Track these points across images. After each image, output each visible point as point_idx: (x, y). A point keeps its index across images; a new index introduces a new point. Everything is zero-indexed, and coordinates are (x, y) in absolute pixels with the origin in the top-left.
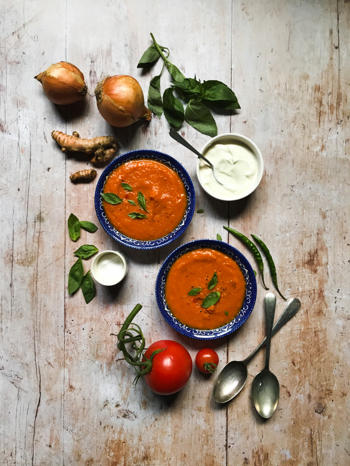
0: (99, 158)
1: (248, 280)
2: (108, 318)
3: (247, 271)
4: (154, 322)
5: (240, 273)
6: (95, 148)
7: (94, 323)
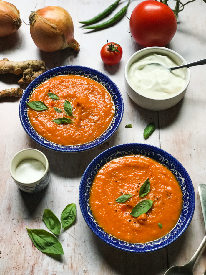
0: (27, 76)
1: (184, 191)
2: (21, 239)
3: (183, 179)
4: (77, 243)
5: (176, 183)
6: (24, 68)
7: (4, 245)
